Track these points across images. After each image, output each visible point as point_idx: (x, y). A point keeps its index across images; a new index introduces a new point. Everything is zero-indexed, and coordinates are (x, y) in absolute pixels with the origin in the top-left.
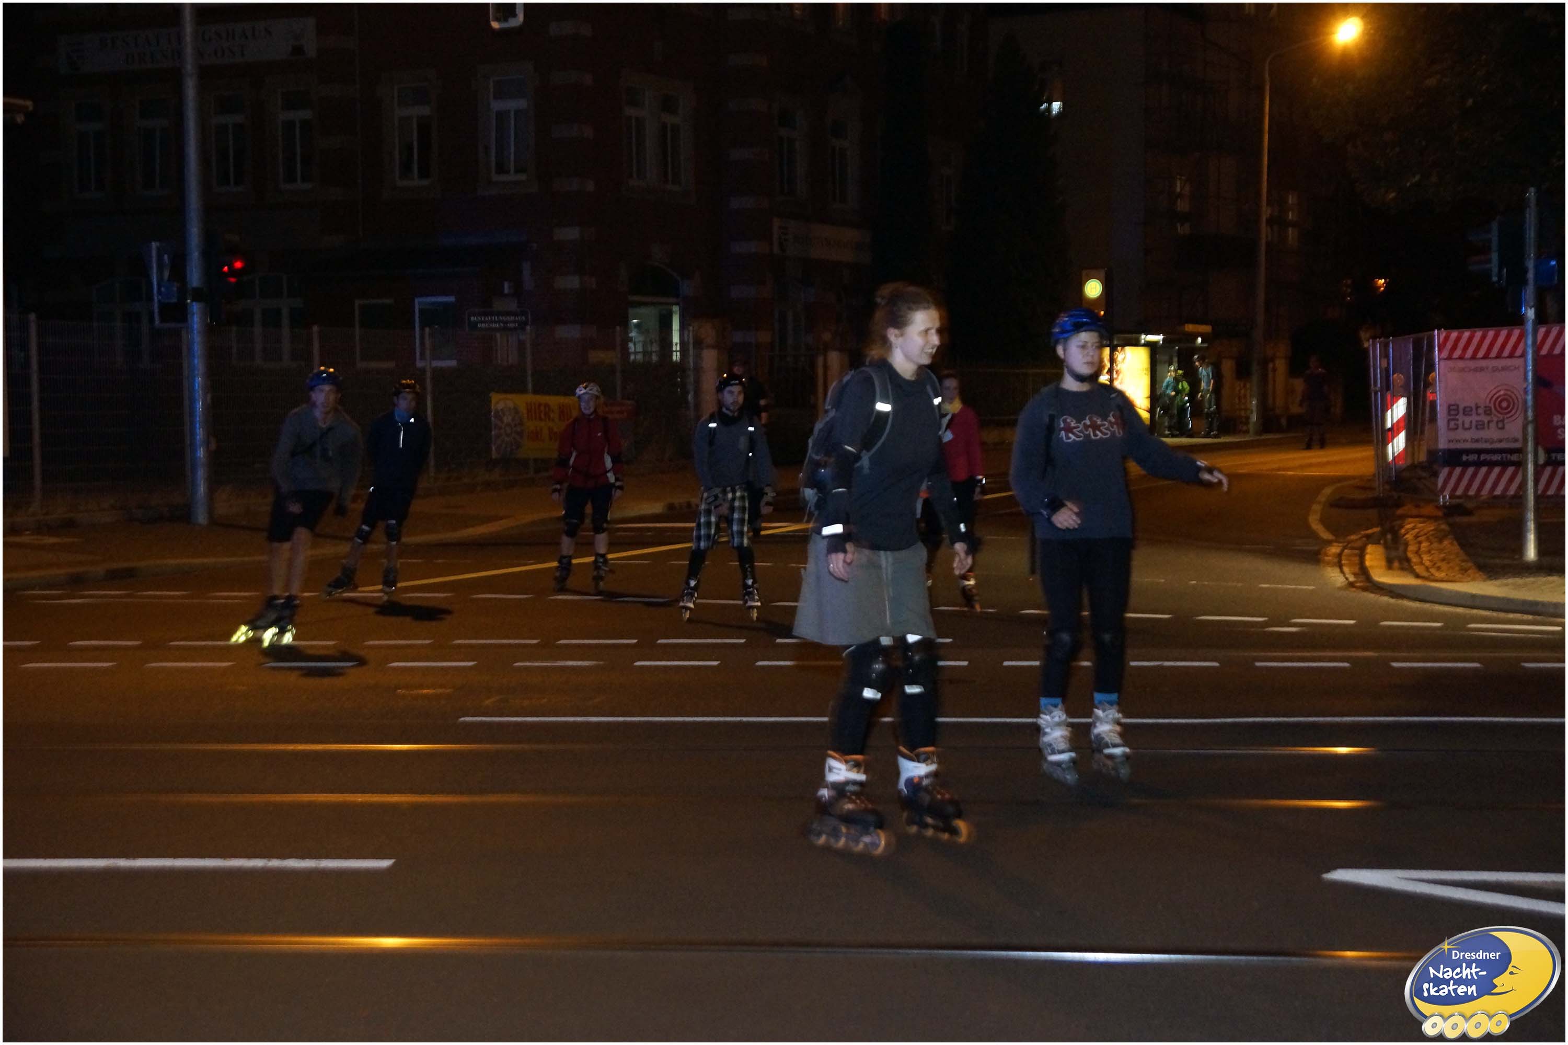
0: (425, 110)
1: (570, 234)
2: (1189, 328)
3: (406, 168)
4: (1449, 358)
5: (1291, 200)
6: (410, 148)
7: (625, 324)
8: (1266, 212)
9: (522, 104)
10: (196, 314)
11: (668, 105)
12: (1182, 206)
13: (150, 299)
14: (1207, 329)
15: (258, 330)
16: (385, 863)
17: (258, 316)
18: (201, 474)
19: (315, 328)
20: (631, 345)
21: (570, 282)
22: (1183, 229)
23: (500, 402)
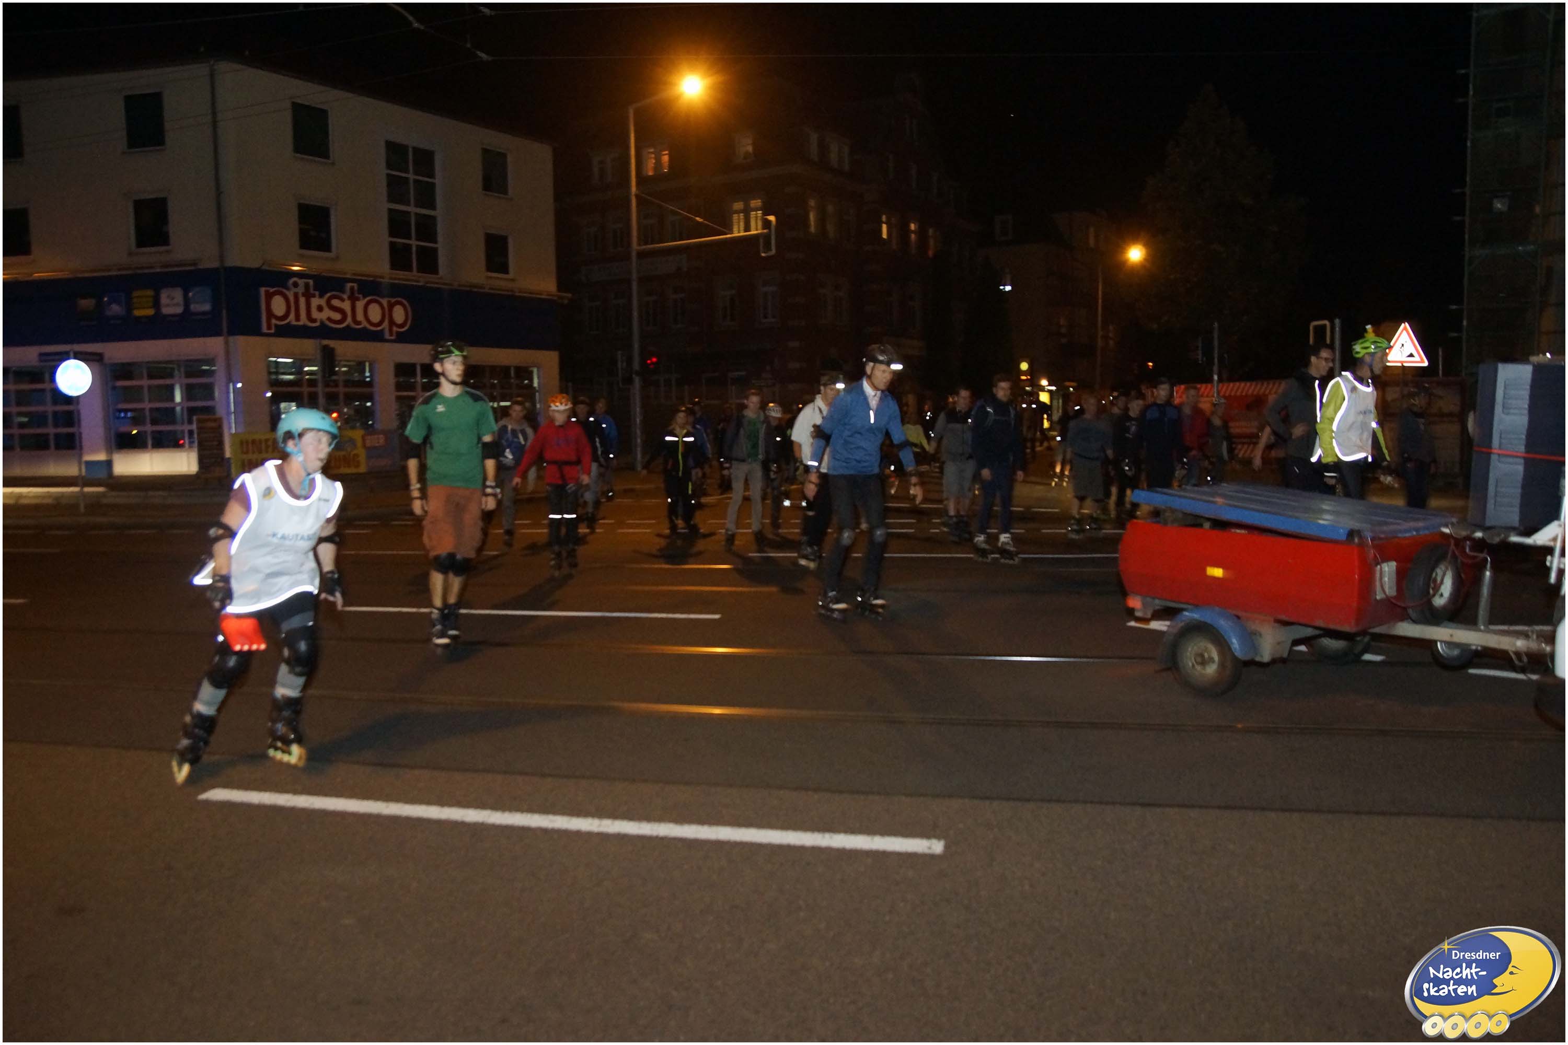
1: (794, 344)
2: (1067, 384)
3: (725, 317)
5: (1111, 327)
6: (726, 309)
9: (774, 288)
10: (637, 381)
11: (837, 288)
13: (618, 375)
14: (1074, 384)
15: (662, 388)
16: (717, 616)
17: (662, 382)
18: (639, 449)
19: (686, 387)
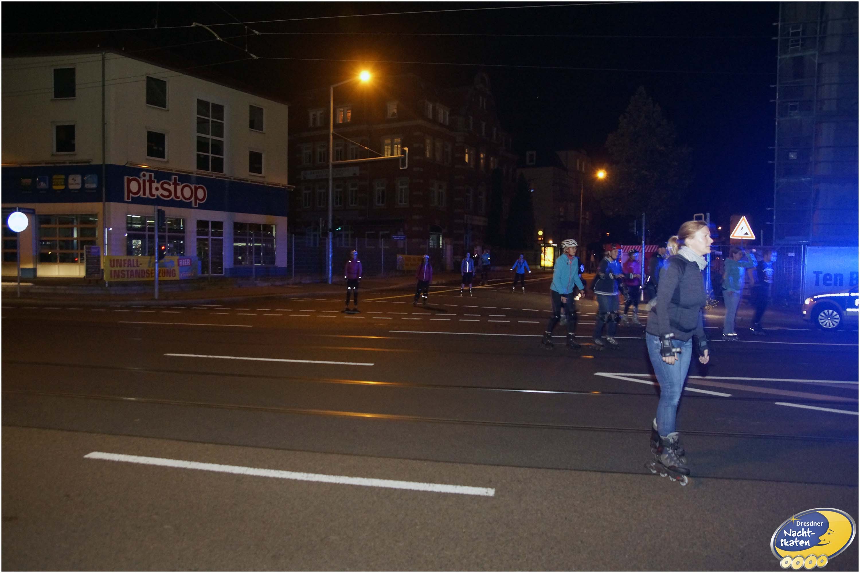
0: (384, 188)
1: (416, 217)
3: (379, 201)
4: (624, 252)
5: (587, 213)
6: (380, 196)
7: (429, 239)
8: (582, 216)
9: (406, 187)
10: (330, 236)
11: (440, 187)
12: (562, 214)
13: (319, 231)
15: (343, 238)
16: (372, 364)
17: (343, 236)
18: (330, 272)
19: (357, 238)
20: (430, 244)
21: (415, 229)
22: (562, 220)
23: (400, 257)
